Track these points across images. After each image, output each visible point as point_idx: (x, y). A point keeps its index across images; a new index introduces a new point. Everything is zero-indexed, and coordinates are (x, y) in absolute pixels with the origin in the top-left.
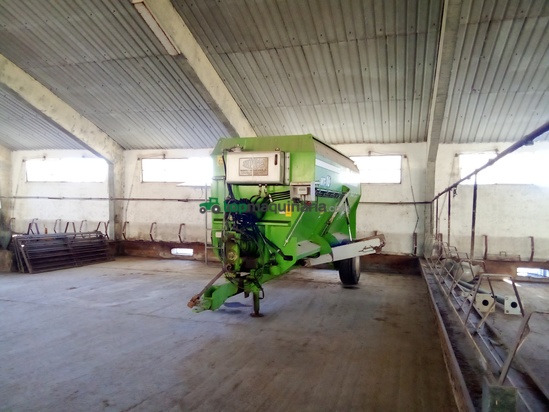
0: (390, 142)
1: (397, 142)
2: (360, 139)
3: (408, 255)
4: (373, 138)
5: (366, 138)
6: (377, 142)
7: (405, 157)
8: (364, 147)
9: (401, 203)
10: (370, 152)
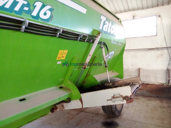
0: (148, 8)
1: (153, 7)
2: (126, 8)
3: (163, 84)
4: (135, 6)
5: (131, 7)
6: (138, 9)
7: (159, 16)
8: (129, 14)
9: (157, 49)
10: (134, 17)
